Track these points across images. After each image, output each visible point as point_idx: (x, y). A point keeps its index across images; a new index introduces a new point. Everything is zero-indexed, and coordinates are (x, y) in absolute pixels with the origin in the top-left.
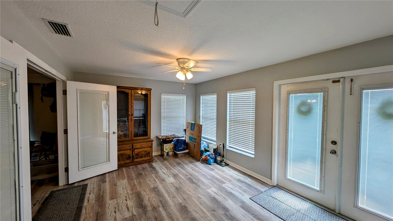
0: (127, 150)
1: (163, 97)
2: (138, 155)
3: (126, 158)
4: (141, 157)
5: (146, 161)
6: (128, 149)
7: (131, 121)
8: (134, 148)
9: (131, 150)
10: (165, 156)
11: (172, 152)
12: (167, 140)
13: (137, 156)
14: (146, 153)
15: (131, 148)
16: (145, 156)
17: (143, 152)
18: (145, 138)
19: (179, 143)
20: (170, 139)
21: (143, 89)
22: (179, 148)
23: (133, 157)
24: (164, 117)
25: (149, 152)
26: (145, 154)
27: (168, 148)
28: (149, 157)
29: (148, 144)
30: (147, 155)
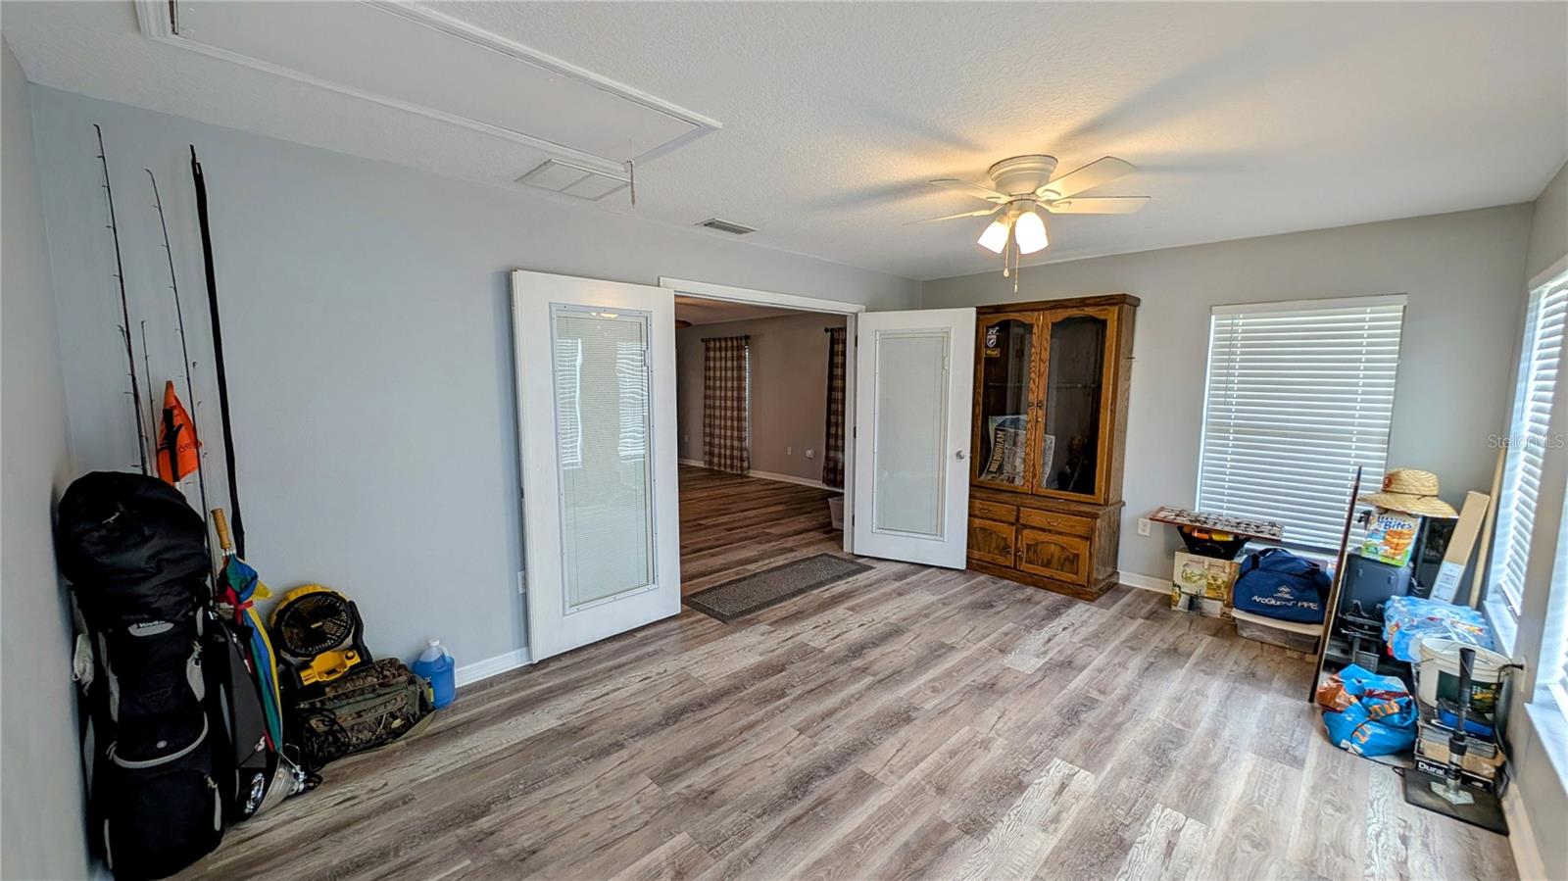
0: (1003, 522)
1: (1227, 325)
2: (1035, 552)
3: (997, 548)
4: (1047, 564)
5: (1065, 585)
6: (1003, 519)
7: (1036, 426)
8: (1021, 521)
9: (1013, 524)
10: (1178, 608)
11: (1221, 603)
12: (1196, 534)
13: (1030, 553)
14: (1064, 556)
15: (1013, 520)
16: (1062, 567)
17: (1053, 546)
18: (1084, 500)
19: (1263, 569)
20: (1216, 537)
21: (1088, 302)
22: (1256, 598)
23: (1017, 550)
24: (1225, 424)
25: (1078, 555)
26: (1059, 559)
27: (1201, 575)
28: (1077, 574)
29: (1073, 524)
30: (1067, 563)
